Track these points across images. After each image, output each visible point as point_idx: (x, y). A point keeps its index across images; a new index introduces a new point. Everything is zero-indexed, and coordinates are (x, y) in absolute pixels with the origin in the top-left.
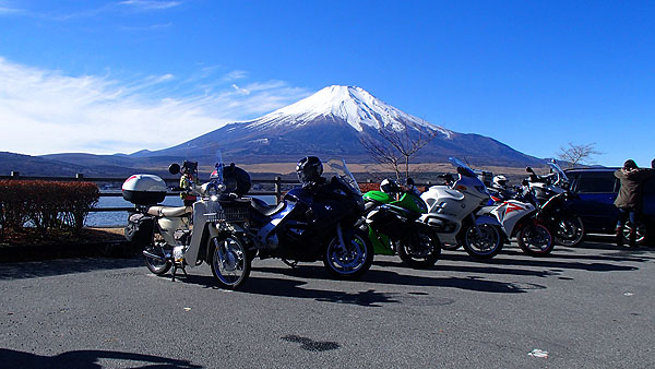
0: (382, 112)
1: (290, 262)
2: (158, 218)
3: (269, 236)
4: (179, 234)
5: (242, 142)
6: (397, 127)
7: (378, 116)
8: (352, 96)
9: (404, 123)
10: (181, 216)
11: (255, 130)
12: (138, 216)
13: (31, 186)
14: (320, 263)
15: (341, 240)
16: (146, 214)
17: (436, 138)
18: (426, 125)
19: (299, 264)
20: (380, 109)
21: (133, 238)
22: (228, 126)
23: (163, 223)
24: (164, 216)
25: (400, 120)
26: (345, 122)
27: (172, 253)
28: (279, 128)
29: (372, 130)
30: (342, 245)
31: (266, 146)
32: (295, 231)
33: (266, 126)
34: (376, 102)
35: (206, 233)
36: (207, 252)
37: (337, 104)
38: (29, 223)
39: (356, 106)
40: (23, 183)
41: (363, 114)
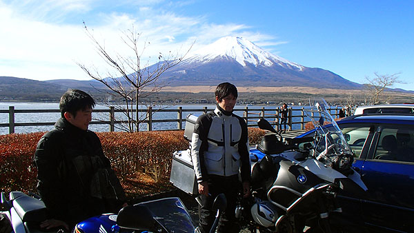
0: (258, 53)
6: (268, 63)
8: (239, 43)
9: (272, 61)
17: (293, 71)
18: (287, 62)
20: (256, 51)
22: (160, 62)
25: (270, 59)
26: (234, 61)
28: (192, 64)
29: (252, 65)
31: (184, 75)
33: (185, 62)
34: (254, 47)
37: (229, 48)
39: (242, 50)
41: (246, 55)
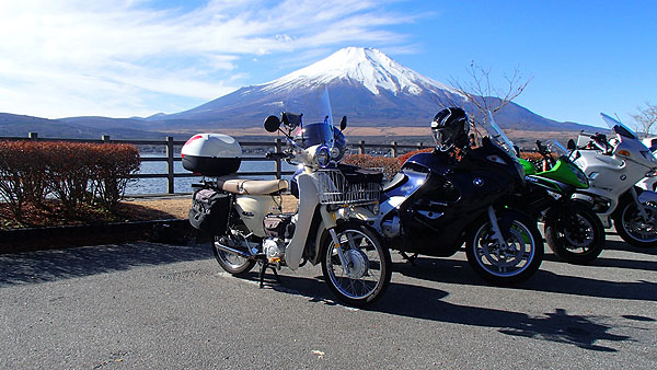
0: (398, 74)
1: (410, 255)
2: (235, 195)
3: (384, 220)
4: (275, 222)
5: (258, 105)
6: (414, 89)
7: (394, 79)
8: (368, 58)
9: (421, 86)
10: (271, 194)
11: (270, 93)
12: (208, 193)
13: (54, 149)
14: (460, 256)
15: (496, 228)
16: (219, 190)
17: (453, 100)
18: (443, 87)
19: (419, 256)
20: (396, 70)
21: (202, 224)
22: (243, 89)
23: (244, 203)
24: (247, 194)
25: (417, 82)
26: (361, 85)
27: (260, 248)
28: (294, 91)
29: (389, 92)
30: (498, 235)
32: (426, 213)
33: (281, 89)
34: (393, 65)
35: (317, 219)
36: (316, 248)
37: (353, 66)
38: (52, 195)
39: (372, 68)
40: (44, 146)
41: (380, 77)
